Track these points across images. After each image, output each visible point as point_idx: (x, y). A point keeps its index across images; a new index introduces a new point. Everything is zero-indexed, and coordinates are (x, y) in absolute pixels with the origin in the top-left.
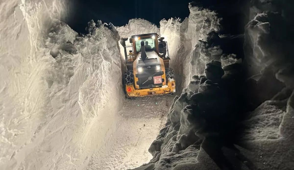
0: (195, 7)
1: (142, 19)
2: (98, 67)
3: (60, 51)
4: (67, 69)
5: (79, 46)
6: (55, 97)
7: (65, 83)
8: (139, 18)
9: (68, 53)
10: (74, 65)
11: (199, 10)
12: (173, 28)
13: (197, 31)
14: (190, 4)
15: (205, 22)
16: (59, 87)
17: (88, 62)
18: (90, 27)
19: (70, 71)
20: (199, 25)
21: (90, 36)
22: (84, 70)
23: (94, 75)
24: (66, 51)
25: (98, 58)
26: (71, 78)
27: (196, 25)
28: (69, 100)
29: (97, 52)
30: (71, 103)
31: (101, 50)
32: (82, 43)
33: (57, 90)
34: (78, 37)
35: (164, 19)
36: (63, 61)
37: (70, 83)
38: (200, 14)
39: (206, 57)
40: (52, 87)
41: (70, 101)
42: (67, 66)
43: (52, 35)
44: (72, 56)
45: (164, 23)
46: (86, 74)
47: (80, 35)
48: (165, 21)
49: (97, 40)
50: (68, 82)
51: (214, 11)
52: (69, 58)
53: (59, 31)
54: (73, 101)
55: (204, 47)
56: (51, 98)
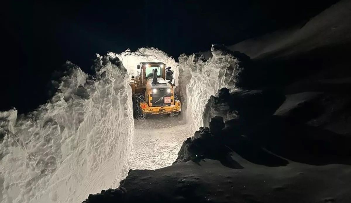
0: (218, 51)
1: (155, 48)
2: (106, 113)
3: (73, 95)
4: (77, 114)
5: (89, 89)
6: (65, 143)
7: (75, 129)
8: (152, 47)
9: (80, 98)
10: (85, 111)
11: (222, 55)
12: (194, 66)
13: (220, 77)
14: (214, 47)
15: (227, 69)
16: (69, 133)
17: (98, 107)
18: (97, 66)
19: (80, 116)
20: (222, 71)
21: (100, 79)
22: (93, 115)
23: (101, 122)
24: (78, 95)
25: (107, 103)
26: (80, 124)
27: (219, 70)
28: (77, 147)
29: (106, 96)
30: (78, 150)
31: (110, 94)
32: (92, 87)
33: (67, 136)
34: (88, 81)
35: (184, 54)
36: (75, 105)
37: (79, 130)
38: (224, 59)
39: (215, 112)
40: (63, 132)
41: (78, 149)
42: (77, 111)
43: (65, 78)
44: (84, 101)
45: (184, 59)
46: (94, 121)
47: (90, 78)
48: (185, 57)
49: (107, 82)
50: (78, 128)
51: (237, 59)
52: (80, 103)
53: (72, 75)
54: (80, 149)
55: (215, 103)
56: (61, 144)
